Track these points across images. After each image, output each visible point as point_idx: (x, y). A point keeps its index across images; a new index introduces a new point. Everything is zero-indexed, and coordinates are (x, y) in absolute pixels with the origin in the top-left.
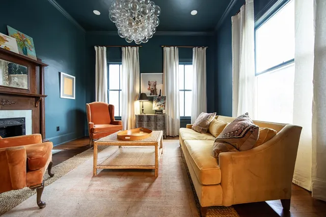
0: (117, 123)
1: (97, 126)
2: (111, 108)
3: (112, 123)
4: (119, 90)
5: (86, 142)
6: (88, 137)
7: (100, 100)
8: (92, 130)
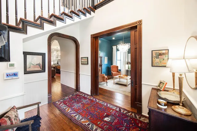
0: (119, 72)
1: (113, 73)
2: (117, 67)
3: (118, 72)
4: (121, 60)
5: (111, 77)
6: (111, 75)
7: (114, 64)
8: (112, 74)
